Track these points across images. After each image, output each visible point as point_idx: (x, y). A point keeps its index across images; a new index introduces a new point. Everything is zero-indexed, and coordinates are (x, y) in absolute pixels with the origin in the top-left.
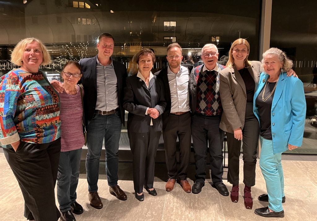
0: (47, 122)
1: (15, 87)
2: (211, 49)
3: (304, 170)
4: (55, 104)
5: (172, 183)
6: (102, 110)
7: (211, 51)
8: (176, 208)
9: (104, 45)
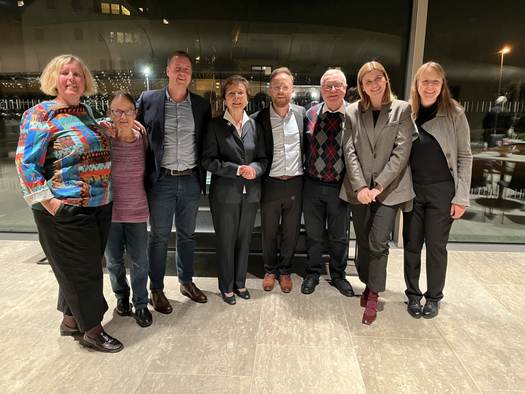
0: (95, 174)
1: (43, 126)
2: (334, 78)
3: (462, 263)
4: (103, 150)
5: (272, 280)
6: (172, 168)
7: (335, 81)
8: (279, 312)
9: (177, 68)
